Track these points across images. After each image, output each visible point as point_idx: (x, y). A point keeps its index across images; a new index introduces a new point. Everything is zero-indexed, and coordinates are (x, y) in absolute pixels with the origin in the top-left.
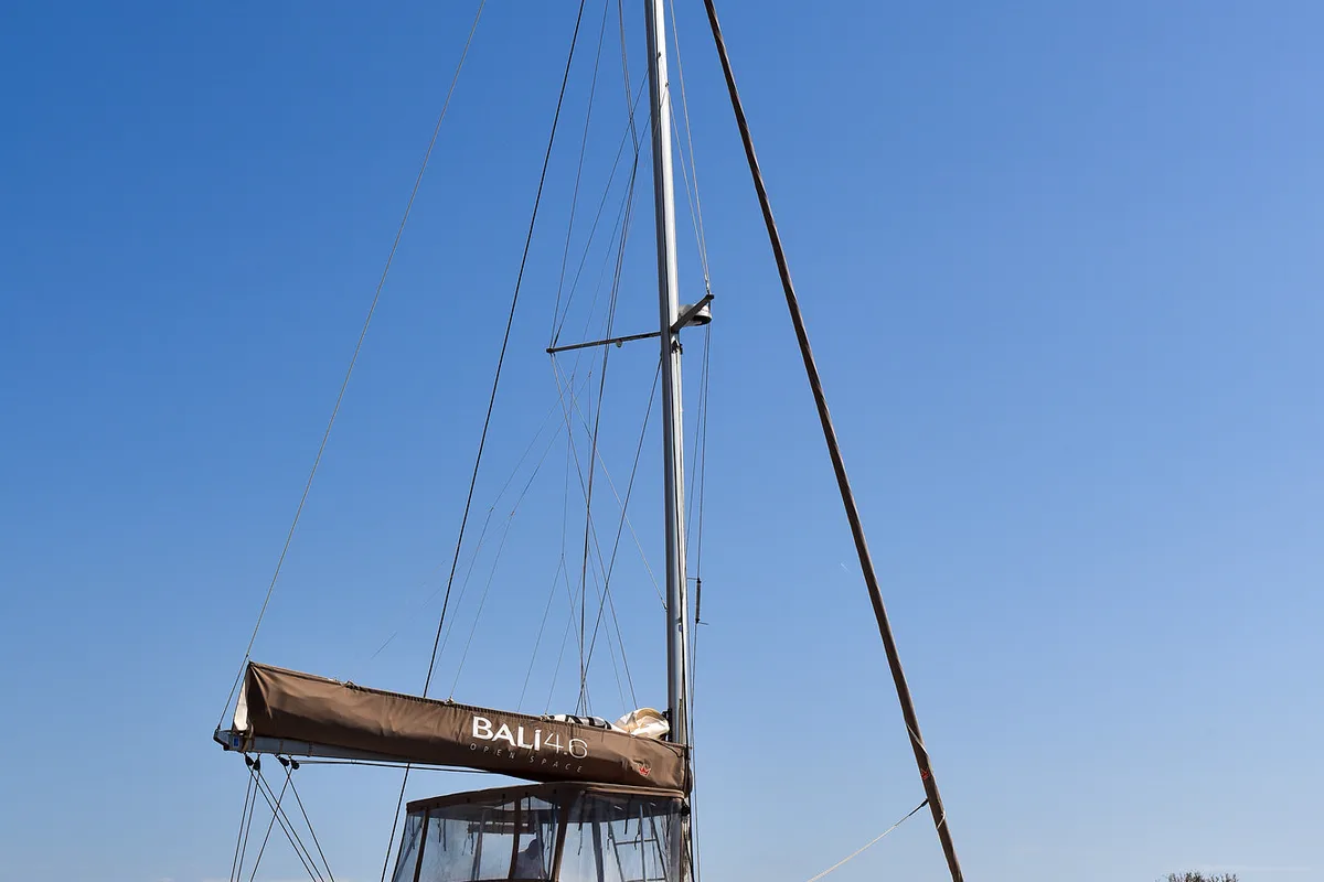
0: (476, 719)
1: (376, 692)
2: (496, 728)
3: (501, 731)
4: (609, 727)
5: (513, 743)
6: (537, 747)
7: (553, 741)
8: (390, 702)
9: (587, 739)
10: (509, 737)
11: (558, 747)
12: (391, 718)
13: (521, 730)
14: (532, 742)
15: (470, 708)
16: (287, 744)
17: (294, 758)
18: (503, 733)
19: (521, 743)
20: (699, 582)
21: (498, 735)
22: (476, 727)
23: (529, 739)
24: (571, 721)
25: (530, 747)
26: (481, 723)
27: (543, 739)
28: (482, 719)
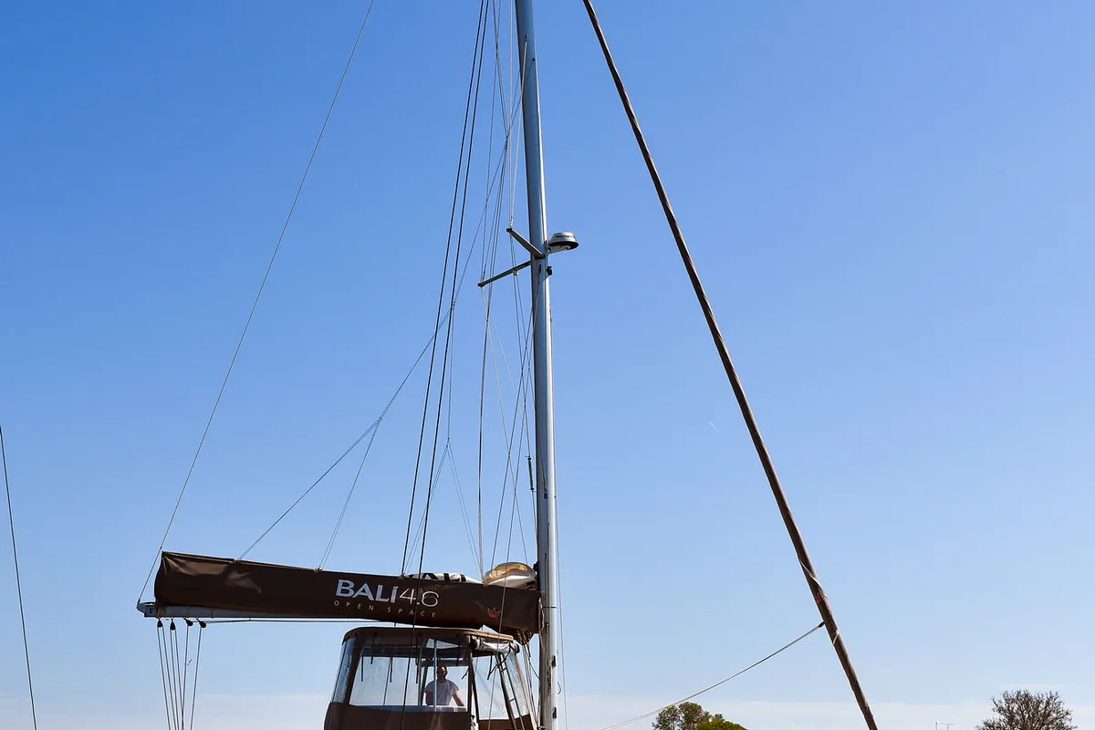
0: (341, 582)
2: (358, 587)
3: (361, 589)
5: (371, 598)
6: (393, 599)
7: (408, 594)
10: (368, 594)
11: (412, 599)
13: (380, 588)
14: (389, 596)
18: (364, 591)
19: (378, 598)
21: (359, 593)
22: (340, 587)
23: (386, 594)
25: (387, 601)
26: (345, 585)
27: (399, 593)
28: (346, 581)
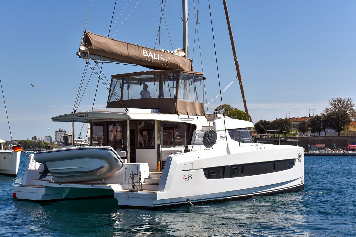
0: (144, 50)
1: (119, 41)
2: (149, 53)
3: (150, 54)
4: (174, 54)
5: (153, 58)
6: (159, 59)
7: (162, 57)
8: (122, 44)
9: (170, 57)
10: (152, 56)
11: (163, 59)
12: (123, 49)
13: (154, 54)
14: (157, 58)
15: (142, 47)
16: (96, 57)
17: (97, 61)
18: (150, 55)
19: (155, 58)
20: (198, 11)
21: (149, 55)
22: (144, 53)
23: (156, 57)
24: (165, 51)
25: (157, 59)
27: (160, 57)
28: (145, 50)
